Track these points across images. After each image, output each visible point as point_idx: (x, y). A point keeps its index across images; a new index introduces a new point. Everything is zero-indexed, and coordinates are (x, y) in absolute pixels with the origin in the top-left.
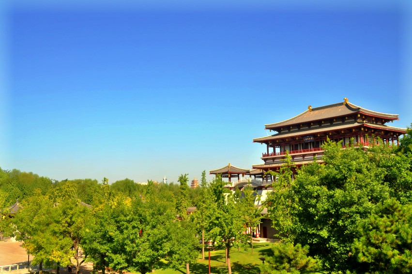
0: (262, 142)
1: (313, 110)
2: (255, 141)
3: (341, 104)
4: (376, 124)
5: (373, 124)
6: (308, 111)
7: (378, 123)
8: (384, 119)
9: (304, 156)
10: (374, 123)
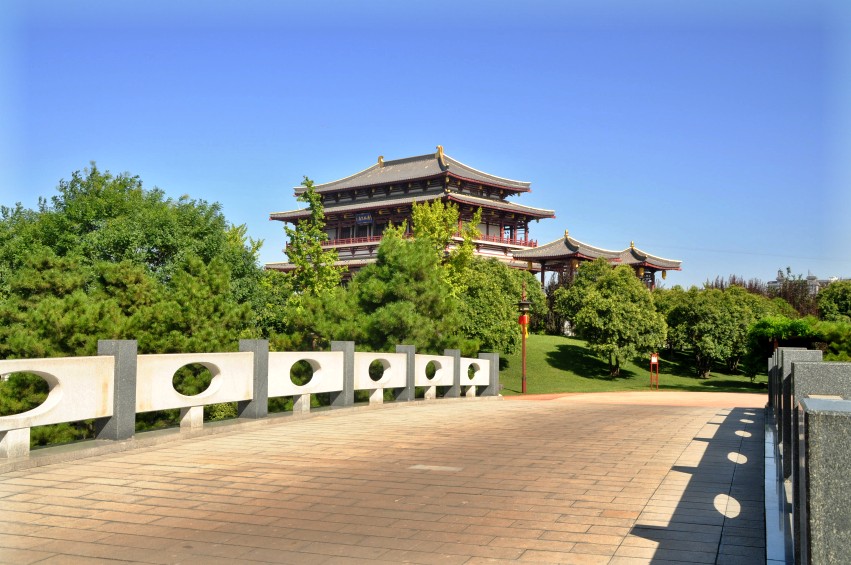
0: (286, 220)
1: (387, 164)
2: (273, 218)
3: (431, 157)
4: (488, 197)
5: (481, 196)
6: (376, 167)
7: (492, 196)
8: (504, 190)
9: (353, 250)
10: (484, 195)
